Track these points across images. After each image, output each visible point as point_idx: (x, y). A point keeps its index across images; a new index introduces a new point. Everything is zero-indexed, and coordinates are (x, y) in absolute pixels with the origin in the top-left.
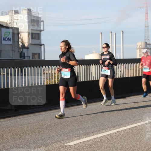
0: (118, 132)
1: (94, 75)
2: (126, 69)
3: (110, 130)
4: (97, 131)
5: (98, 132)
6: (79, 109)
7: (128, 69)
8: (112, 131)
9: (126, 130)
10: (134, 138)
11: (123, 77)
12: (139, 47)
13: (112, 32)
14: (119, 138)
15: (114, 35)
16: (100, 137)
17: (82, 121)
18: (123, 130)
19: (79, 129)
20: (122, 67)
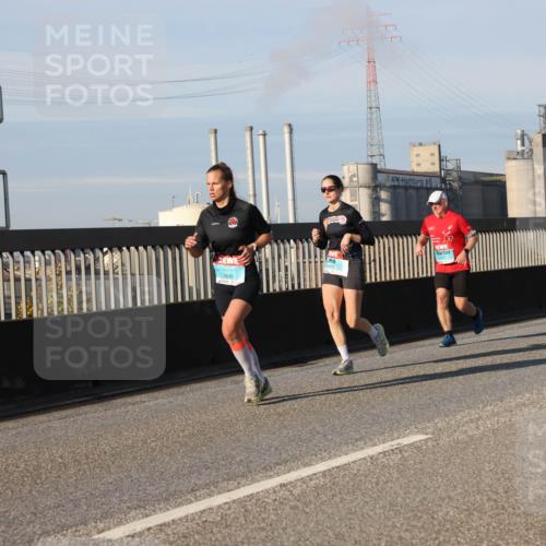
0: (282, 485)
1: (192, 283)
2: (307, 260)
3: (254, 481)
4: (207, 486)
5: (212, 487)
6: (142, 406)
7: (313, 259)
8: (261, 483)
9: (310, 478)
10: (341, 505)
11: (296, 287)
12: (351, 180)
13: (251, 129)
14: (288, 507)
15: (261, 138)
16: (219, 507)
17: (154, 450)
18: (303, 480)
19: (144, 480)
20: (293, 251)
